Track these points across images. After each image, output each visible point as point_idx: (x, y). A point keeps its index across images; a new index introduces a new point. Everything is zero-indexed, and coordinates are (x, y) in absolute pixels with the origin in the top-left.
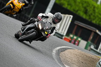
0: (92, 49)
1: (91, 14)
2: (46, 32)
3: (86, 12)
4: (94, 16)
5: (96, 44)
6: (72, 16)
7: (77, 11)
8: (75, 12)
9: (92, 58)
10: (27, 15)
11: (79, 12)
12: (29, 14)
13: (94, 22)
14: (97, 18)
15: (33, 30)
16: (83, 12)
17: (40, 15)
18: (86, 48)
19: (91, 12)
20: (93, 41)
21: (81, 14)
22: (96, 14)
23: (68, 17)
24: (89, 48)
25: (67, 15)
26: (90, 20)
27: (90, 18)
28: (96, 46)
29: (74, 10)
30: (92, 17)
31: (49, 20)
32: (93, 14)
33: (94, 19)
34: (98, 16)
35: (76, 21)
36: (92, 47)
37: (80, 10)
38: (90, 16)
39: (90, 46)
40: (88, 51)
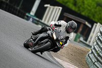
0: (81, 41)
1: (81, 6)
2: (61, 43)
3: (75, 4)
4: (83, 8)
5: (85, 36)
6: (61, 8)
7: (67, 3)
8: (64, 4)
9: (81, 50)
10: (16, 7)
11: (68, 4)
12: (18, 6)
13: (83, 14)
14: (86, 10)
16: (72, 3)
18: (75, 40)
19: (80, 4)
20: (82, 33)
21: (71, 6)
22: (86, 6)
23: (57, 9)
24: (78, 40)
25: (56, 7)
26: (79, 12)
27: (79, 10)
28: (85, 38)
29: (63, 2)
30: (81, 8)
31: (62, 29)
32: (82, 6)
33: (83, 11)
34: (87, 8)
35: (65, 13)
36: (82, 39)
37: (70, 2)
38: (79, 7)
39: (79, 38)
40: (77, 43)
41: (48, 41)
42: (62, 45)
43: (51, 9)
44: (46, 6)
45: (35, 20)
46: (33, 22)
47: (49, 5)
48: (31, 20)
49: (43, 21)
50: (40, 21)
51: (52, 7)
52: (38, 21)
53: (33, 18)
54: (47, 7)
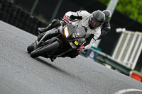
2: (76, 42)
15: (54, 38)
17: (69, 14)
23: (138, 36)
25: (137, 33)
41: (56, 40)
42: (79, 46)
43: (129, 37)
44: (118, 30)
45: (99, 55)
46: (95, 58)
47: (124, 30)
48: (92, 55)
49: (113, 58)
50: (109, 57)
51: (130, 33)
52: (104, 58)
53: (95, 53)
54: (120, 33)
